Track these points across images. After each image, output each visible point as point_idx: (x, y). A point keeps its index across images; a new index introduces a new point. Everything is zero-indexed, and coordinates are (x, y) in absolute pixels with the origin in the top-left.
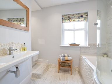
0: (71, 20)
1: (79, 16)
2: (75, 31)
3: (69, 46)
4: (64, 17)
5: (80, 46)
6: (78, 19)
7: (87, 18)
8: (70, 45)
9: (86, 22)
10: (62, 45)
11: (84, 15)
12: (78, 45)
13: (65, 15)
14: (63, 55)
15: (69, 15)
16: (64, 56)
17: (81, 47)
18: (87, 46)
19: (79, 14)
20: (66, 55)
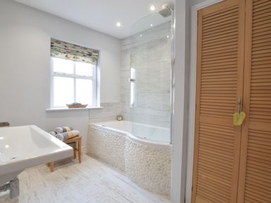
0: (69, 55)
1: (86, 52)
2: (77, 80)
3: (67, 108)
4: (55, 44)
5: (87, 107)
6: (83, 58)
7: (97, 60)
8: (70, 106)
9: (95, 66)
10: (51, 109)
11: (93, 54)
12: (85, 106)
13: (58, 42)
14: (61, 129)
15: (66, 43)
16: (65, 131)
17: (89, 110)
18: (99, 106)
19: (86, 49)
20: (67, 128)
